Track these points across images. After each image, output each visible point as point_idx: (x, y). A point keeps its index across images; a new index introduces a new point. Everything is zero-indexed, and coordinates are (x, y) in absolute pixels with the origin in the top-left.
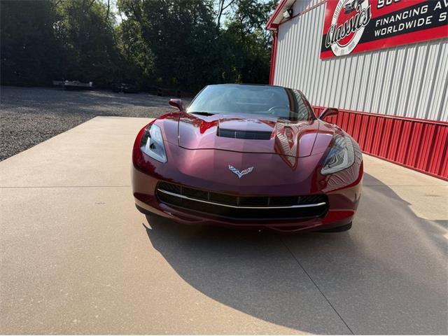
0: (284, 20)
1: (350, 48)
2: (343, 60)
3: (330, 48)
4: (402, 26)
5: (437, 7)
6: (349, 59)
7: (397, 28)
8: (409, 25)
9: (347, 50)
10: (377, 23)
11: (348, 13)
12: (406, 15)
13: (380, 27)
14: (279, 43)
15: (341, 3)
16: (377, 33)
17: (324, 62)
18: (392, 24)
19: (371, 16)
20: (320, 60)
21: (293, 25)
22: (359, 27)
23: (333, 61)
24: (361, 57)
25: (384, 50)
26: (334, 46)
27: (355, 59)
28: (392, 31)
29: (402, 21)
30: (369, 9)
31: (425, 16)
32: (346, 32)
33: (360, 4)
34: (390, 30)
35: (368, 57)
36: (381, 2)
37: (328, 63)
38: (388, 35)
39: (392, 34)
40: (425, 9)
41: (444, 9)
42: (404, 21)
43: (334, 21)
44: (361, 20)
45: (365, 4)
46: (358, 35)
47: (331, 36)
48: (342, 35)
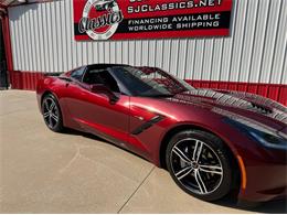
1: (107, 35)
2: (101, 44)
3: (85, 33)
6: (107, 43)
7: (147, 28)
8: (156, 27)
9: (104, 36)
12: (152, 21)
13: (131, 25)
15: (90, 3)
16: (131, 29)
17: (79, 43)
18: (142, 24)
19: (123, 17)
20: (74, 41)
22: (113, 22)
23: (90, 43)
24: (119, 43)
25: (139, 40)
26: (89, 33)
27: (113, 43)
29: (150, 24)
30: (120, 12)
31: (167, 24)
32: (100, 23)
33: (111, 7)
34: (141, 28)
35: (125, 43)
36: (130, 10)
37: (84, 43)
38: (140, 31)
39: (144, 31)
40: (166, 20)
41: (178, 22)
42: (152, 24)
43: (85, 15)
44: (115, 18)
45: (116, 8)
46: (114, 28)
47: (84, 25)
48: (97, 26)
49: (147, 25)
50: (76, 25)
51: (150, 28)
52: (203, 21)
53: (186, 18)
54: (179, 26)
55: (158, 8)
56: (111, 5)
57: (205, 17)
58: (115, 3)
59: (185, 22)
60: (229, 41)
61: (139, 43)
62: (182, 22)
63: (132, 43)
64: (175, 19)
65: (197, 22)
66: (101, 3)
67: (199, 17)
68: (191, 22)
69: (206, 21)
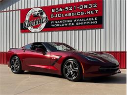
1: (39, 29)
2: (36, 34)
6: (39, 34)
8: (66, 25)
9: (38, 30)
12: (64, 21)
13: (53, 24)
16: (53, 26)
17: (23, 34)
18: (58, 23)
19: (48, 20)
20: (20, 33)
22: (43, 22)
23: (29, 34)
24: (46, 33)
27: (43, 33)
30: (46, 17)
31: (71, 23)
32: (36, 23)
34: (58, 25)
35: (50, 33)
36: (52, 16)
37: (26, 34)
39: (59, 27)
40: (71, 21)
41: (77, 22)
42: (64, 23)
43: (27, 19)
44: (44, 20)
45: (44, 15)
47: (27, 24)
48: (34, 25)
49: (61, 24)
50: (22, 24)
51: (63, 25)
52: (89, 21)
53: (80, 20)
54: (77, 24)
55: (66, 15)
56: (42, 14)
57: (90, 19)
58: (44, 13)
59: (80, 22)
60: (103, 30)
61: (57, 33)
62: (79, 22)
63: (53, 33)
64: (75, 21)
65: (86, 21)
66: (36, 13)
67: (87, 19)
68: (84, 22)
69: (91, 21)
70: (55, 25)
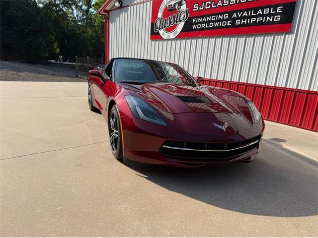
0: (113, 8)
1: (174, 34)
2: (169, 42)
3: (158, 33)
4: (211, 25)
5: (233, 16)
6: (174, 42)
7: (208, 25)
8: (216, 24)
10: (194, 21)
11: (171, 11)
12: (214, 18)
13: (196, 23)
14: (111, 24)
15: (164, 3)
16: (194, 27)
17: (153, 42)
18: (204, 22)
19: (189, 15)
20: (150, 40)
21: (123, 13)
22: (180, 21)
23: (161, 42)
24: (183, 42)
25: (200, 38)
26: (161, 32)
27: (178, 42)
28: (205, 26)
29: (211, 21)
30: (187, 11)
31: (227, 20)
32: (170, 23)
33: (180, 6)
34: (203, 26)
35: (189, 41)
36: (196, 7)
37: (157, 42)
38: (202, 29)
39: (205, 29)
40: (226, 16)
41: (238, 18)
42: (213, 22)
43: (160, 15)
44: (182, 17)
46: (180, 26)
47: (158, 25)
48: (167, 26)
49: (208, 22)
50: (153, 25)
52: (263, 16)
53: (245, 14)
55: (220, 3)
56: (180, 4)
57: (267, 11)
58: (184, 2)
59: (244, 18)
60: (290, 38)
61: (200, 41)
62: (241, 18)
63: (194, 41)
64: (235, 15)
65: (256, 17)
66: (173, 3)
67: (260, 12)
68: (251, 17)
69: (266, 16)
70: (199, 26)
